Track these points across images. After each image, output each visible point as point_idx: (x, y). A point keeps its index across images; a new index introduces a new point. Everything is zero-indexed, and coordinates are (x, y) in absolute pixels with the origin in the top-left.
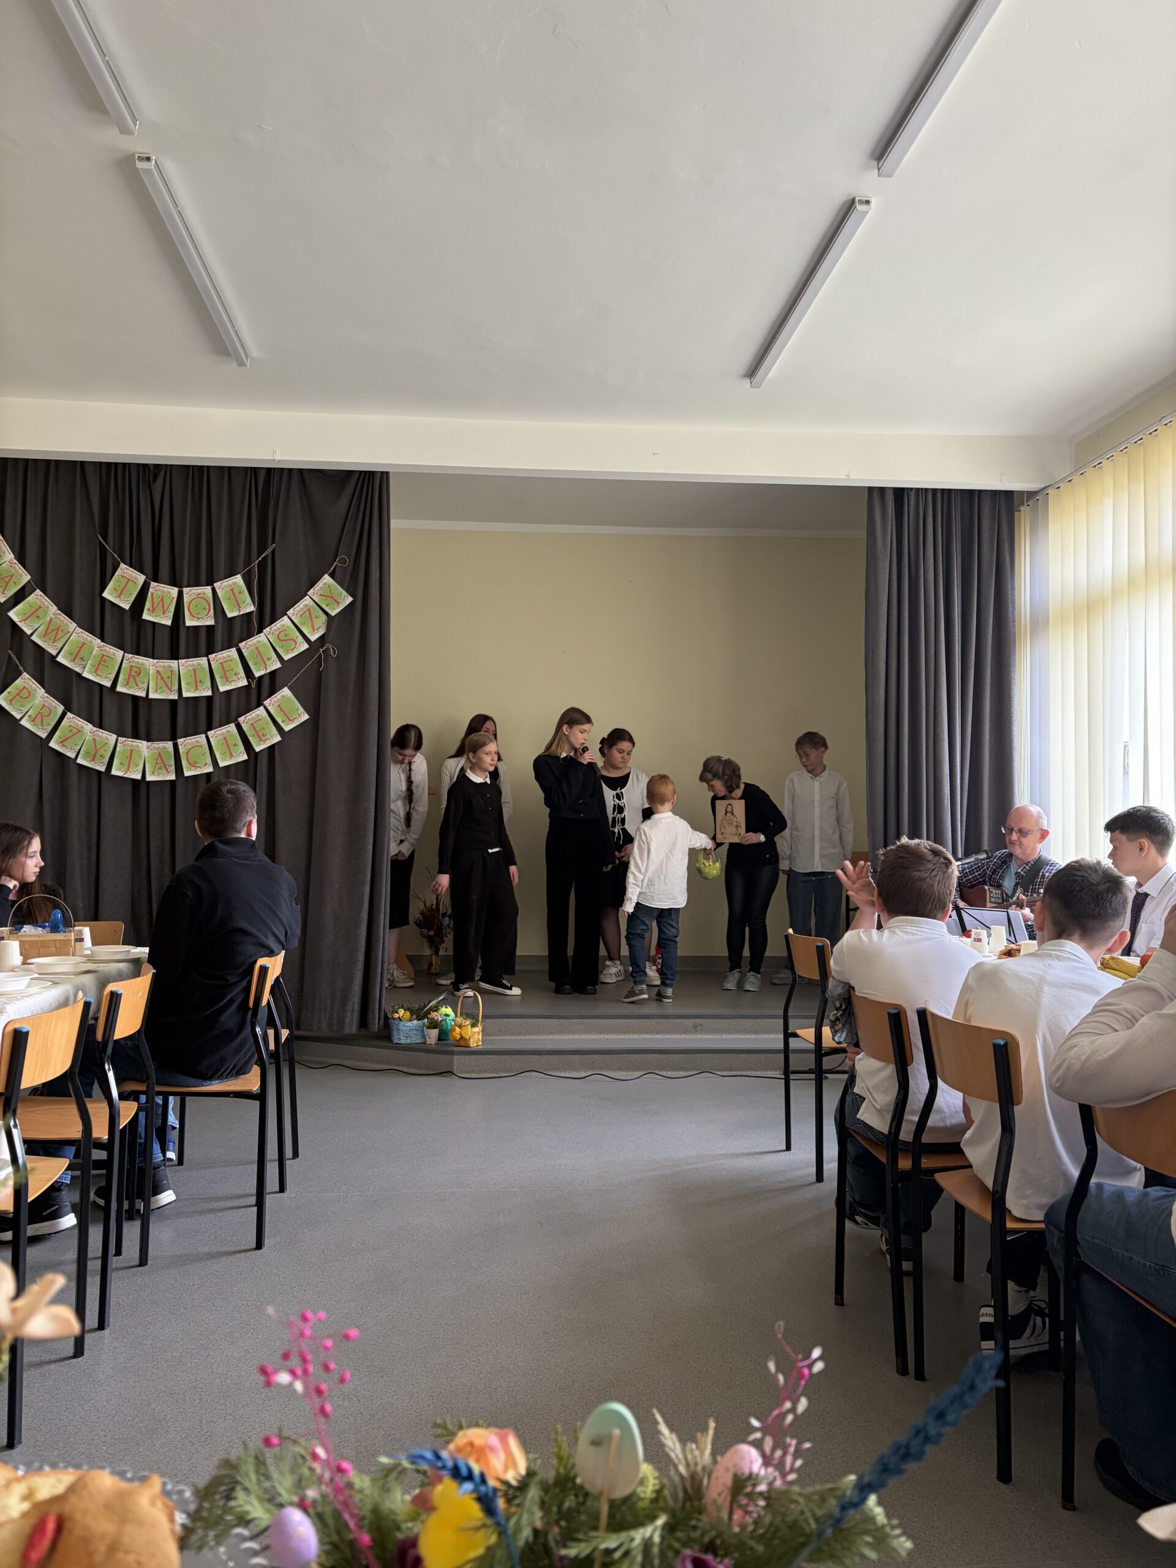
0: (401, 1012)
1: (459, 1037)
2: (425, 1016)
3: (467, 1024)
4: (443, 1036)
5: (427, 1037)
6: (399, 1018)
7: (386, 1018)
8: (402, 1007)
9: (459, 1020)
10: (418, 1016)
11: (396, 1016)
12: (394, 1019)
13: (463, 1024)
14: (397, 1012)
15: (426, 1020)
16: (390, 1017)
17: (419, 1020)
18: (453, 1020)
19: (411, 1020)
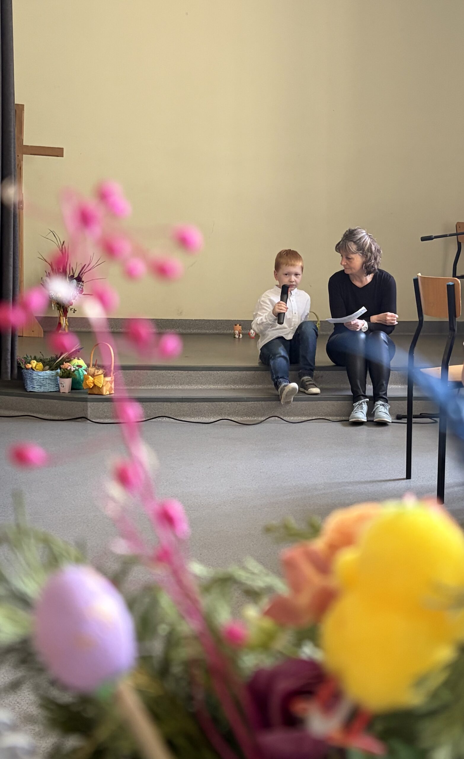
0: (34, 363)
1: (93, 385)
2: (58, 366)
3: (99, 373)
4: (76, 385)
5: (60, 385)
6: (32, 368)
7: (20, 368)
8: (35, 358)
9: (92, 370)
10: (50, 368)
11: (29, 366)
12: (27, 369)
13: (96, 374)
14: (30, 363)
15: (59, 371)
16: (23, 367)
17: (52, 370)
18: (86, 371)
19: (43, 370)
